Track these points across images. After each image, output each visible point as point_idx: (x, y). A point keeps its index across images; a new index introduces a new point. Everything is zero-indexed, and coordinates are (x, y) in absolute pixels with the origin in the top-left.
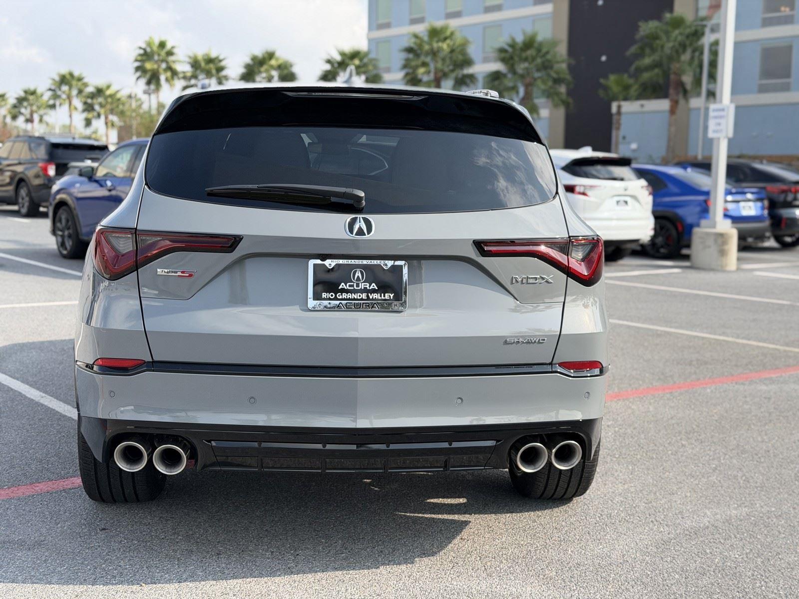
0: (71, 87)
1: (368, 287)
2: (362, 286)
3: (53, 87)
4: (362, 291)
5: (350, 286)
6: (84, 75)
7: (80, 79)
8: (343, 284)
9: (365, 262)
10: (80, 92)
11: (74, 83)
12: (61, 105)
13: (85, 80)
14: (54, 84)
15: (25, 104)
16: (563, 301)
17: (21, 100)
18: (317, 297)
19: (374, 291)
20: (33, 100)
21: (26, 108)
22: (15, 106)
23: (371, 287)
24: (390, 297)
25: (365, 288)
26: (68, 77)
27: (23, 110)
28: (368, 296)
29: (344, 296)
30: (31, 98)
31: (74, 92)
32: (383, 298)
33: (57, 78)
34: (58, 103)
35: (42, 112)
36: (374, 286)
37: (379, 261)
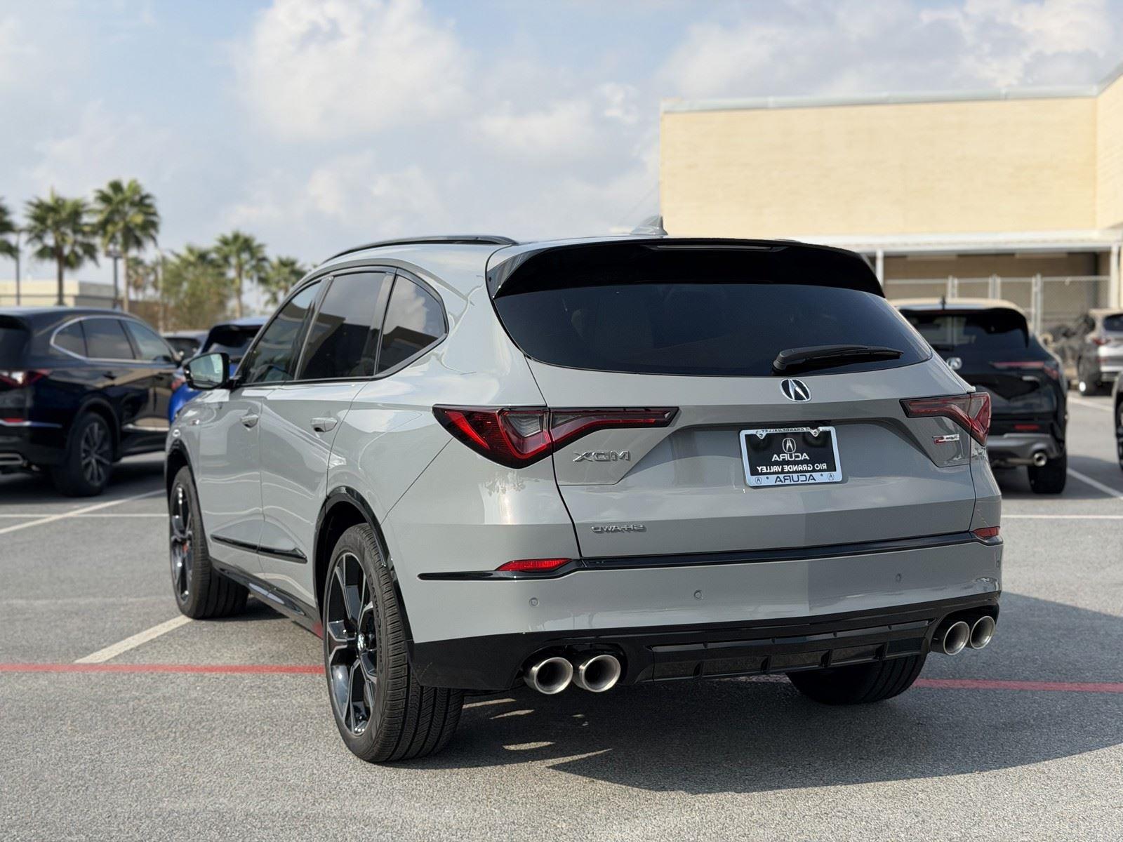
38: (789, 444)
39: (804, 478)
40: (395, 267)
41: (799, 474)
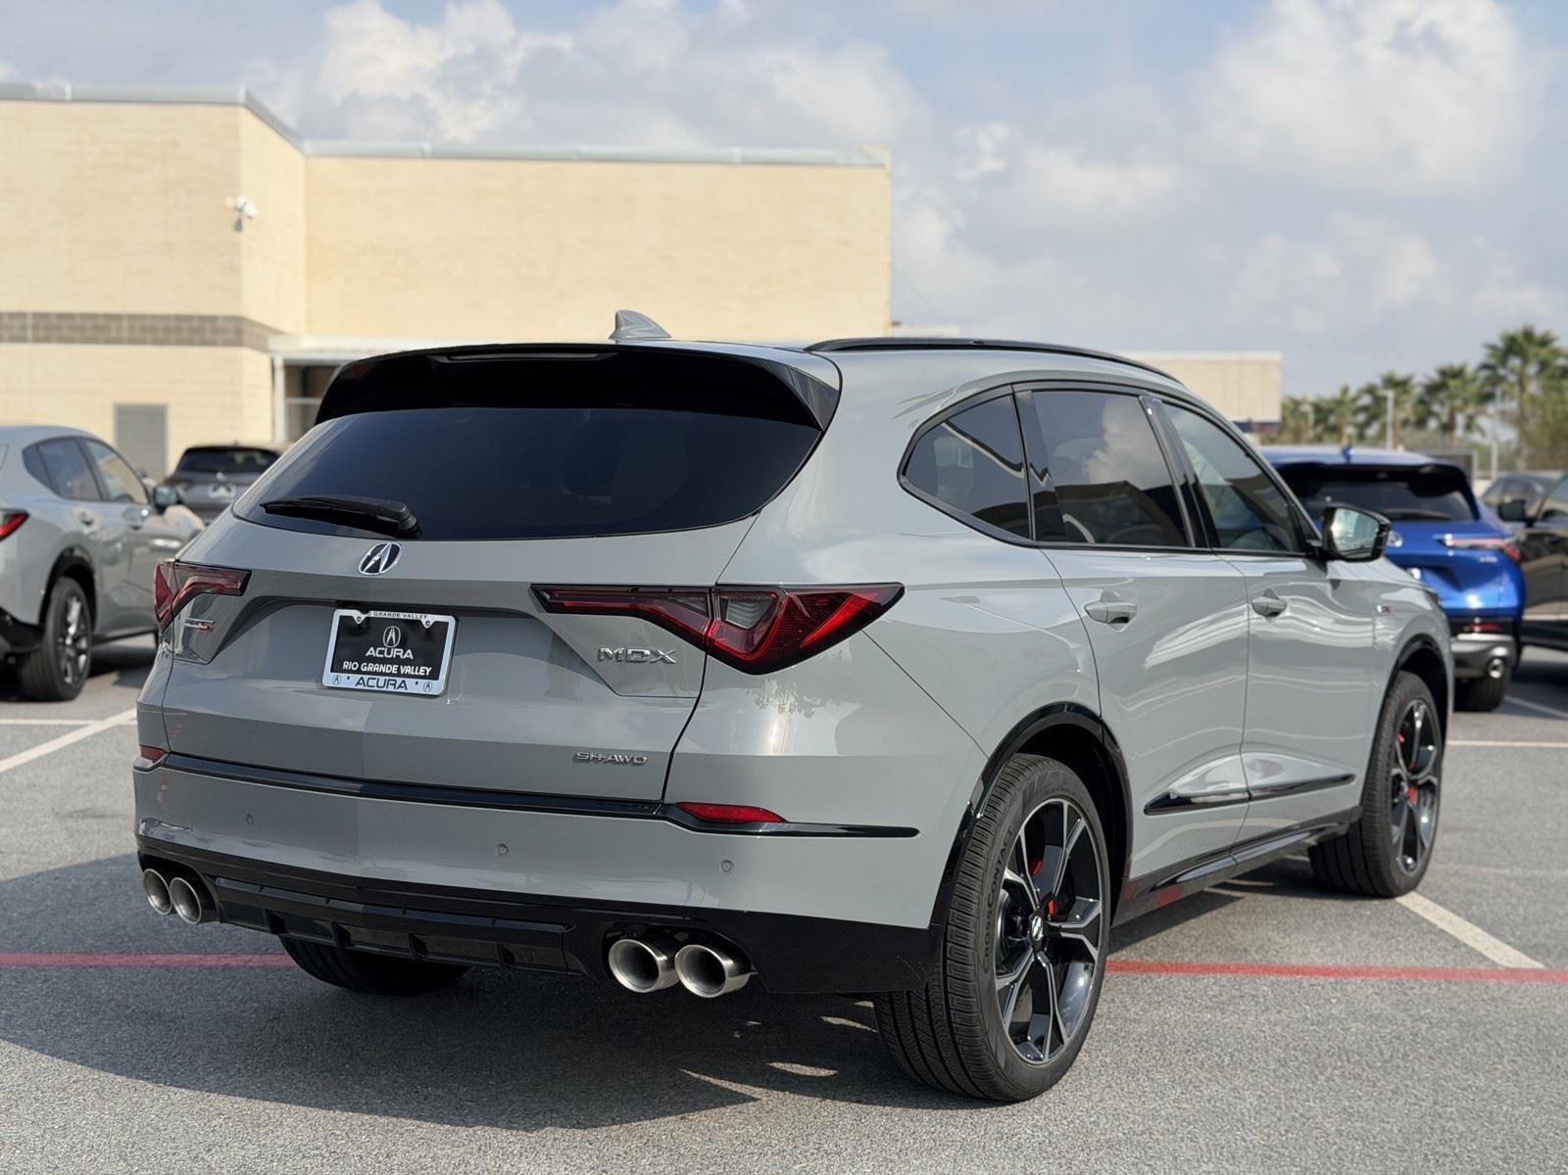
0: (1525, 360)
1: (401, 654)
2: (395, 652)
3: (1492, 361)
4: (392, 661)
5: (381, 652)
6: (1555, 333)
7: (1545, 342)
8: (372, 649)
9: (402, 616)
10: (1544, 365)
11: (1532, 350)
12: (1504, 394)
13: (1556, 344)
14: (1493, 356)
15: (1442, 395)
16: (697, 696)
17: (1433, 389)
18: (336, 667)
19: (407, 662)
20: (1456, 388)
21: (1442, 404)
22: (1422, 402)
23: (406, 656)
24: (426, 672)
25: (398, 656)
26: (1520, 339)
27: (1436, 408)
28: (399, 670)
29: (371, 667)
30: (1453, 383)
31: (1532, 369)
32: (416, 673)
33: (1500, 344)
34: (1499, 391)
35: (1470, 410)
36: (409, 654)
37: (419, 615)
38: (392, 634)
39: (371, 683)
40: (1007, 384)
41: (388, 678)
